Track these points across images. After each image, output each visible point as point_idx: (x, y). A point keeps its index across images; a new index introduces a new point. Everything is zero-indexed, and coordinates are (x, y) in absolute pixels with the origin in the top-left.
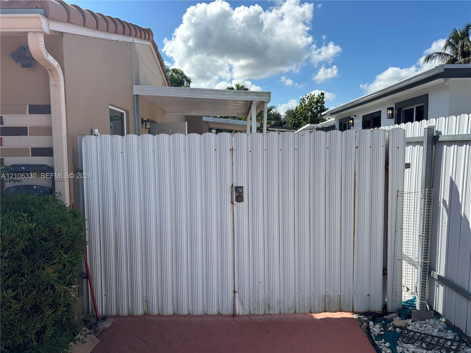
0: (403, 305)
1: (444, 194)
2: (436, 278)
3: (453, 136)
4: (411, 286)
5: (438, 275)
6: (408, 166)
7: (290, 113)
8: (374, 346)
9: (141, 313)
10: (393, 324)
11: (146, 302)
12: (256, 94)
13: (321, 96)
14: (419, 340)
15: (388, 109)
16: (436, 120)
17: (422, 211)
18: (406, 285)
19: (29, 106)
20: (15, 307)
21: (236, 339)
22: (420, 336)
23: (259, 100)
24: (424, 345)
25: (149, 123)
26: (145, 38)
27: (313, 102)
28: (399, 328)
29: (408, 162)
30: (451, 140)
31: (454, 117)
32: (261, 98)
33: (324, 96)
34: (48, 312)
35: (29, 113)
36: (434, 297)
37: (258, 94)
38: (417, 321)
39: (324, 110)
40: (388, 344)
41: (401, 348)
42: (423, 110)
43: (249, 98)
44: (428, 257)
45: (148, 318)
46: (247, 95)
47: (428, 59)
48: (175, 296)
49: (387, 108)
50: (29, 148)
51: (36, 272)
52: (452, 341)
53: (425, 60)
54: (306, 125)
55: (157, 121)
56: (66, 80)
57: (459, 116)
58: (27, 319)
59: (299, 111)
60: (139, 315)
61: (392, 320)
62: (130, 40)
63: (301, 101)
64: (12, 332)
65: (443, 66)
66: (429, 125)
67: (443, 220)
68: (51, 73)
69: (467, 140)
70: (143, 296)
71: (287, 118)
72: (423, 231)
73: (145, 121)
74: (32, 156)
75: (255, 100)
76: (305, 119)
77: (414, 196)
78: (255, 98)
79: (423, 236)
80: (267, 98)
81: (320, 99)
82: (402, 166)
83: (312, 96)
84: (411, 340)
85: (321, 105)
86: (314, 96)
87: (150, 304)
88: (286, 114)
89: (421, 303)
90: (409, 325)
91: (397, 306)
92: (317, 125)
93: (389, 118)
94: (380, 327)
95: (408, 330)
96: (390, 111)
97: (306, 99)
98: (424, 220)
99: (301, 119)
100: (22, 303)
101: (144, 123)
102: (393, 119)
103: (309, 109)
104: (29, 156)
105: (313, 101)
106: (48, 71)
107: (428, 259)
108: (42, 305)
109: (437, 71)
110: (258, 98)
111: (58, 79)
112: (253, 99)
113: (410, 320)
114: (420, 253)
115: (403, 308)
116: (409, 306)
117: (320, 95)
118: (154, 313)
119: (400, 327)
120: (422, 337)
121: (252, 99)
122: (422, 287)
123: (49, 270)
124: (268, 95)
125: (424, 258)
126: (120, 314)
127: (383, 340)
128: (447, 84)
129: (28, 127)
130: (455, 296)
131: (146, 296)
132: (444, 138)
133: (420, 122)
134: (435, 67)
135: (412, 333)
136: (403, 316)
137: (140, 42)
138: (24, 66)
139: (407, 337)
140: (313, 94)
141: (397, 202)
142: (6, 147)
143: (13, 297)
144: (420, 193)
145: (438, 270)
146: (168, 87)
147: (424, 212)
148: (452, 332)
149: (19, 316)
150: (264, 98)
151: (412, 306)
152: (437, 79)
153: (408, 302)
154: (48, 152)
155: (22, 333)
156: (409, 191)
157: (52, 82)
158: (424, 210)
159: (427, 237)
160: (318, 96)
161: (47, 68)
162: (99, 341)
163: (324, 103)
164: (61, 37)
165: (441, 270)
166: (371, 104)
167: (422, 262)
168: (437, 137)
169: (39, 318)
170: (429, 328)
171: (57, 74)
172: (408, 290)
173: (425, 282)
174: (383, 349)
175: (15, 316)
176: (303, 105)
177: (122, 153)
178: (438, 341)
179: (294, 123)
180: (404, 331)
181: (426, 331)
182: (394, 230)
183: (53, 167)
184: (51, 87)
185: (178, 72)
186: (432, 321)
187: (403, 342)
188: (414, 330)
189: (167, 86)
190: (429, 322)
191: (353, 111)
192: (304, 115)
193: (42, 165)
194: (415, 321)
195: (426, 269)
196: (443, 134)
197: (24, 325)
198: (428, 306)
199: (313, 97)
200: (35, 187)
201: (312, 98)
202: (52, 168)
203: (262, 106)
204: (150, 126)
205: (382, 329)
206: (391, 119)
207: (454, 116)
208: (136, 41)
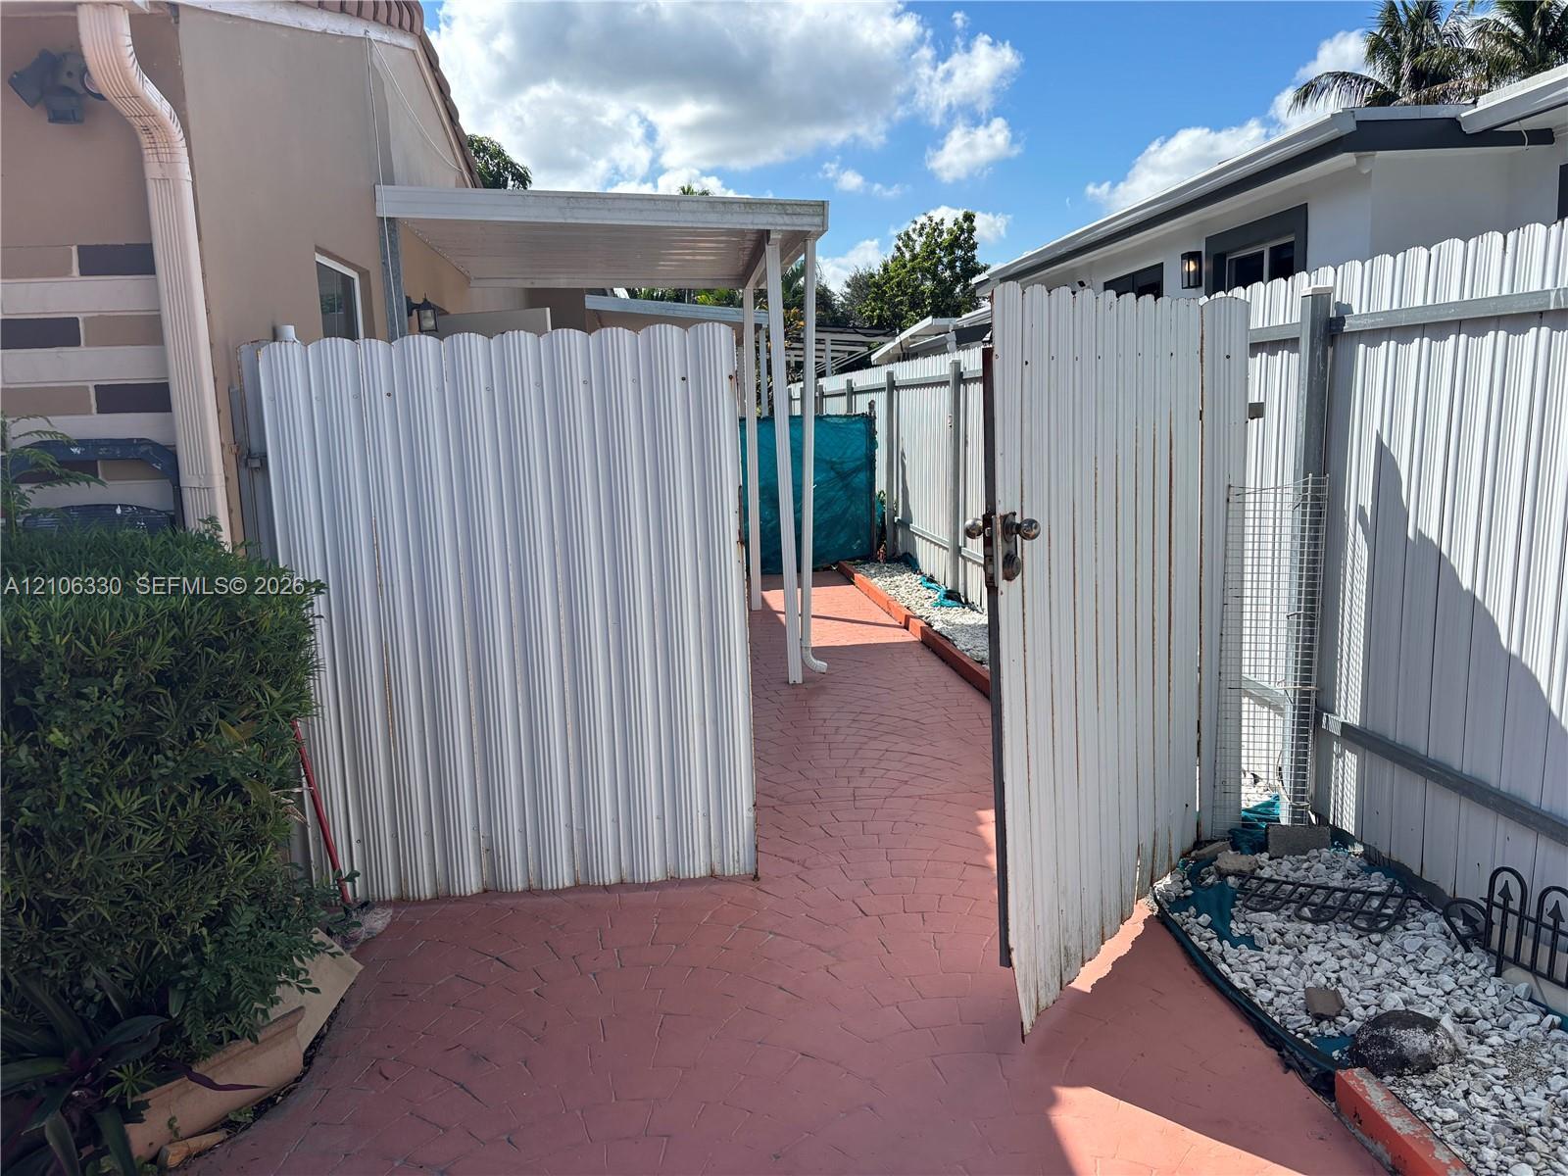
0: (1245, 819)
1: (1359, 490)
2: (1336, 730)
3: (1383, 315)
4: (1264, 768)
5: (1343, 723)
6: (1257, 411)
7: (862, 285)
8: (1168, 928)
9: (473, 889)
10: (1218, 869)
11: (490, 854)
12: (780, 207)
13: (965, 226)
14: (1294, 902)
15: (1184, 257)
16: (1336, 271)
17: (1298, 542)
18: (1251, 769)
19: (80, 248)
20: (146, 842)
21: (771, 936)
22: (1295, 892)
23: (789, 228)
24: (1306, 912)
25: (429, 313)
26: (400, 25)
27: (938, 245)
28: (1236, 875)
29: (1256, 401)
30: (1379, 327)
31: (1389, 259)
32: (796, 220)
33: (974, 224)
34: (234, 859)
35: (82, 274)
36: (1329, 788)
37: (788, 207)
38: (1285, 857)
39: (977, 271)
40: (1205, 919)
41: (1243, 926)
42: (1293, 257)
43: (760, 221)
44: (1314, 675)
45: (496, 903)
46: (753, 213)
47: (1306, 96)
48: (577, 829)
49: (1182, 255)
50: (87, 388)
51: (198, 741)
52: (1385, 897)
53: (1297, 99)
54: (917, 322)
55: (447, 310)
56: (195, 159)
57: (1403, 253)
58: (180, 878)
59: (893, 278)
60: (469, 894)
61: (1216, 859)
62: (355, 28)
63: (901, 244)
64: (139, 918)
65: (1353, 112)
66: (1316, 286)
67: (1354, 564)
68: (148, 141)
69: (1424, 325)
70: (476, 836)
71: (852, 303)
72: (1299, 601)
73: (418, 307)
74: (98, 412)
75: (779, 228)
76: (916, 304)
77: (1272, 499)
78: (779, 222)
79: (1299, 615)
80: (817, 220)
81: (960, 235)
82: (1241, 412)
83: (934, 225)
84: (1270, 901)
85: (966, 254)
86: (942, 224)
87: (501, 859)
88: (848, 290)
89: (1294, 807)
90: (1262, 868)
91: (1229, 821)
92: (956, 322)
93: (1189, 287)
94: (1181, 879)
95: (1260, 879)
96: (1191, 263)
97: (914, 236)
98: (1301, 569)
99: (901, 303)
100: (161, 832)
101: (415, 312)
102: (1199, 289)
103: (927, 270)
104: (89, 412)
105: (939, 240)
106: (140, 134)
107: (1314, 682)
108: (218, 840)
109: (1336, 130)
110: (788, 222)
111: (171, 157)
112: (771, 224)
113: (1266, 855)
114: (1291, 664)
115: (1243, 826)
116: (1260, 820)
117: (961, 220)
118: (514, 887)
119: (1239, 874)
120: (1301, 894)
121: (767, 224)
122: (1297, 761)
123: (232, 734)
124: (819, 209)
125: (1303, 678)
126: (411, 894)
127: (1192, 910)
128: (1365, 171)
129: (80, 319)
130: (1390, 775)
131: (487, 835)
132: (1359, 322)
133: (1290, 279)
134: (1329, 116)
135: (1271, 887)
136: (1244, 846)
137: (386, 38)
138: (56, 117)
139: (1258, 896)
140: (937, 219)
141: (1227, 518)
142: (12, 386)
143: (139, 813)
144: (1291, 491)
145: (1342, 709)
146: (470, 189)
147: (1302, 546)
148: (1383, 876)
149: (154, 870)
150: (807, 220)
151: (1266, 820)
152: (1335, 155)
153: (1259, 810)
154: (154, 397)
155: (167, 921)
156: (1258, 486)
157: (153, 170)
158: (1303, 538)
159: (1311, 618)
160: (955, 224)
161: (137, 123)
162: (360, 967)
163: (974, 247)
164: (173, 21)
165: (1349, 709)
166: (1132, 241)
167: (1295, 690)
168: (1341, 320)
169: (212, 876)
170: (1318, 870)
171: (169, 143)
172: (1256, 779)
173: (1306, 747)
174: (1193, 931)
175: (144, 871)
176: (907, 255)
177: (389, 395)
178: (1346, 900)
179: (880, 317)
180: (1248, 883)
181: (1312, 878)
182: (1219, 606)
183: (174, 446)
184: (151, 185)
185: (485, 149)
186: (1326, 853)
187: (1248, 908)
188: (1276, 877)
189: (467, 187)
190: (1317, 857)
191: (1073, 269)
192: (910, 290)
193: (135, 442)
194: (1278, 858)
195: (1307, 708)
196: (1356, 311)
197: (171, 897)
198: (1313, 817)
199: (937, 229)
200: (119, 511)
201: (935, 230)
202: (170, 449)
203: (798, 247)
204: (433, 323)
205: (1187, 882)
206: (1194, 289)
207: (1388, 256)
208: (375, 33)
